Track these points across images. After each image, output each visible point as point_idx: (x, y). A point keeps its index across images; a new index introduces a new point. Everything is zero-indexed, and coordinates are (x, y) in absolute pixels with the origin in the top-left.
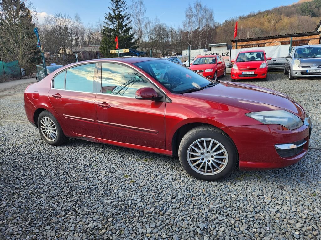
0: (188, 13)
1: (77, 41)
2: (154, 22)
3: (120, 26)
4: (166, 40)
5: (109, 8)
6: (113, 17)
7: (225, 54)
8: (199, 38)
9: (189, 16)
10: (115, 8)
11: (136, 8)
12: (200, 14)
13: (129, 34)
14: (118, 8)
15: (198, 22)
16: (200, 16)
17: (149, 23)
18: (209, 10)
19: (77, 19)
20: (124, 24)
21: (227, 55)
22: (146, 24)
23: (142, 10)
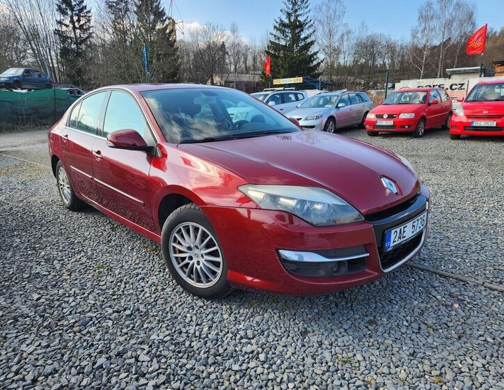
0: (423, 12)
1: (236, 66)
2: (358, 30)
3: (296, 39)
4: (382, 63)
5: (281, 11)
6: (284, 25)
7: (456, 87)
8: (441, 57)
9: (425, 17)
10: (290, 11)
11: (329, 8)
12: (447, 13)
13: (309, 53)
14: (296, 11)
15: (443, 29)
16: (448, 16)
17: (348, 32)
18: (467, 5)
19: (234, 31)
20: (302, 37)
21: (460, 89)
22: (343, 35)
23: (338, 12)
